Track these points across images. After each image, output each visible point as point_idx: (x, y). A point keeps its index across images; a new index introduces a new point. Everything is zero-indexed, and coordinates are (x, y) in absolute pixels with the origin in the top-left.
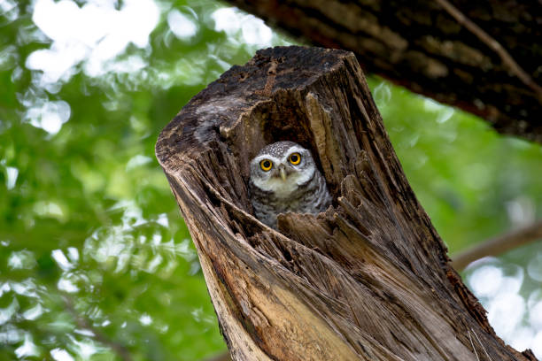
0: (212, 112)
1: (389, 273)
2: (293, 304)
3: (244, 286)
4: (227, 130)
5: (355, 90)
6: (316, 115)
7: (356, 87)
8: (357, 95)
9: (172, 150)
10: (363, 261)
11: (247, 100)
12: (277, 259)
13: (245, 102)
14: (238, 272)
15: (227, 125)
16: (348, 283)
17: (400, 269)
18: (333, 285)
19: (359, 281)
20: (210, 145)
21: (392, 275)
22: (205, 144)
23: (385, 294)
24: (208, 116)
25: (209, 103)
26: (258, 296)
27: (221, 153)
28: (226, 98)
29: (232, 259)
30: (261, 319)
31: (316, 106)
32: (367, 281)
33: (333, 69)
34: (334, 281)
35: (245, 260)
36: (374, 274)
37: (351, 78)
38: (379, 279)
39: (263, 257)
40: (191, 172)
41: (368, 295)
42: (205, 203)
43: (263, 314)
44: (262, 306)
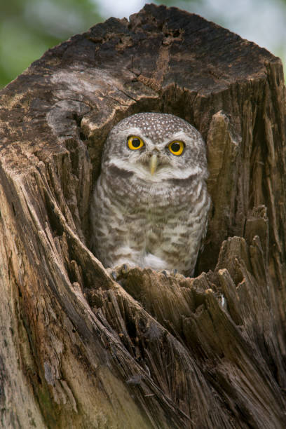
0: (74, 88)
1: (250, 381)
2: (121, 399)
3: (60, 349)
4: (92, 127)
5: (268, 109)
6: (218, 143)
7: (271, 105)
8: (269, 115)
9: (13, 131)
10: (222, 356)
11: (125, 86)
12: (119, 333)
13: (122, 88)
14: (57, 329)
15: (95, 119)
16: (198, 384)
17: (264, 377)
18: (178, 382)
19: (211, 383)
20: (67, 144)
21: (253, 384)
22: (61, 140)
23: (237, 408)
24: (69, 93)
25: (71, 71)
26: (73, 369)
27: (77, 157)
28: (97, 71)
29: (56, 311)
30: (68, 398)
31: (223, 132)
32: (220, 385)
33: (251, 78)
34: (180, 377)
35: (76, 321)
36: (231, 376)
37: (269, 93)
38: (236, 386)
39: (102, 327)
40: (36, 179)
41: (218, 405)
42: (44, 228)
43: (73, 393)
44: (75, 383)
